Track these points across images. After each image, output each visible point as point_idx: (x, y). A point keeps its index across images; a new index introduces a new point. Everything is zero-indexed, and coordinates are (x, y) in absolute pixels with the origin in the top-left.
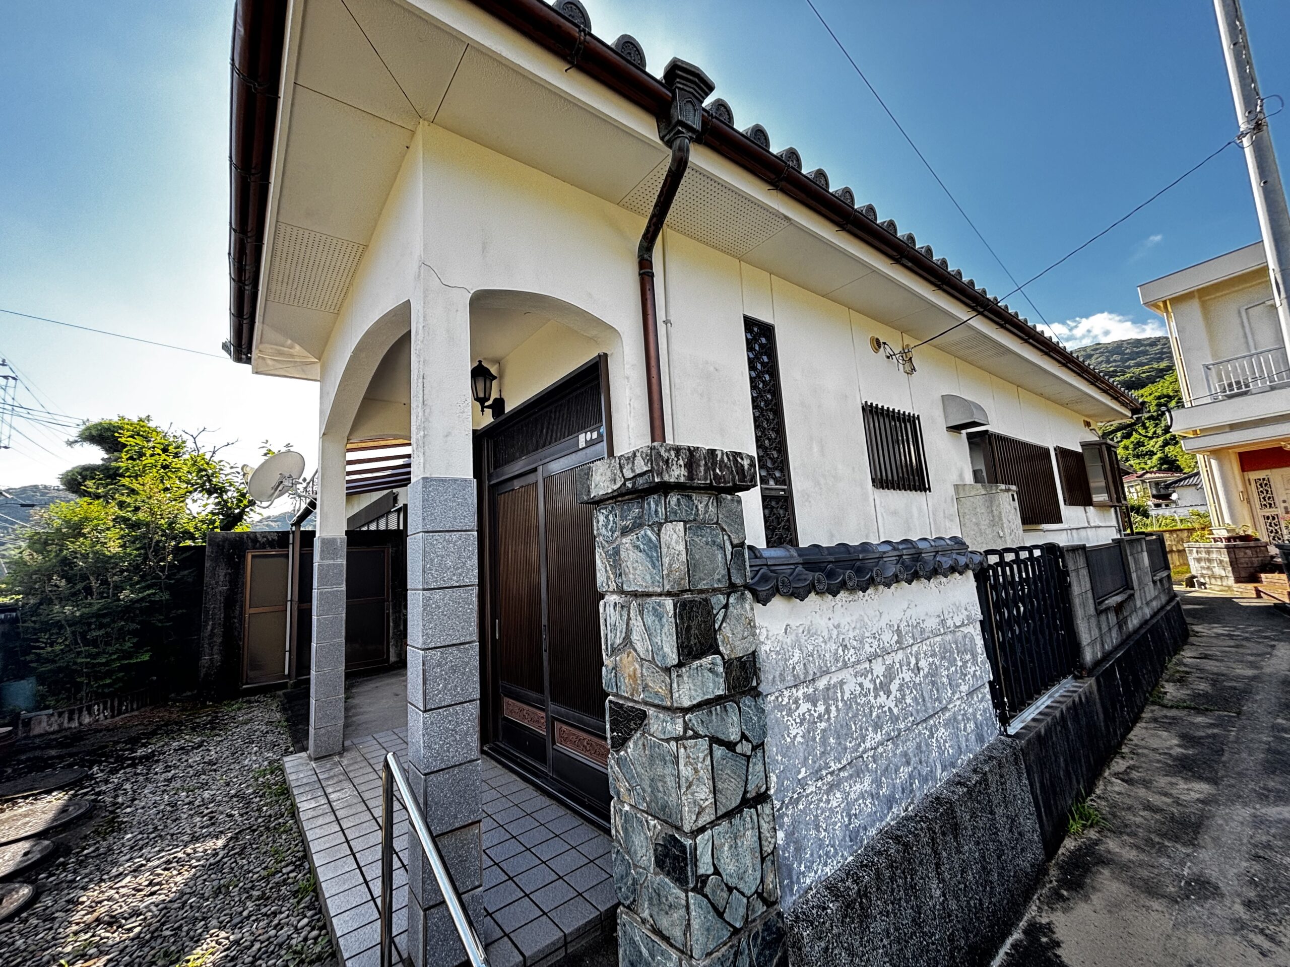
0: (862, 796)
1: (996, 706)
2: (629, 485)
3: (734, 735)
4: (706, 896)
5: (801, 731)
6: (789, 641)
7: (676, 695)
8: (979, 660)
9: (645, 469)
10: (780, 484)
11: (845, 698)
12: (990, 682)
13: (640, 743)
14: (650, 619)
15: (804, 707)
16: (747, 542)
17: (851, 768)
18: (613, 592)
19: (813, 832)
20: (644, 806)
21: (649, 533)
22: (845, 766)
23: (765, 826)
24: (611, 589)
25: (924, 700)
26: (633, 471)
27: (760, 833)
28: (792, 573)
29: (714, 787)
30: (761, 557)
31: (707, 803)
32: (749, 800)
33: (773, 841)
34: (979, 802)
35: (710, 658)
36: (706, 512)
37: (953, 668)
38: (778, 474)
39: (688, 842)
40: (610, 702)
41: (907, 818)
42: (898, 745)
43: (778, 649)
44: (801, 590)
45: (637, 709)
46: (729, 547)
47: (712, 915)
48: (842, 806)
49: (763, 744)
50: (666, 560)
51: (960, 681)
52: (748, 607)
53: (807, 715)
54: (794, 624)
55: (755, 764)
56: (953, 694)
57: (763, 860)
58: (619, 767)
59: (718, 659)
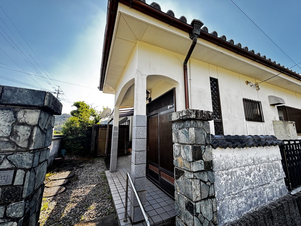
0: (242, 202)
1: (286, 185)
2: (181, 118)
3: (206, 180)
4: (198, 218)
5: (224, 182)
6: (221, 159)
7: (192, 168)
8: (281, 171)
9: (185, 115)
10: (219, 119)
11: (237, 175)
12: (284, 178)
13: (183, 178)
14: (185, 150)
15: (225, 176)
16: (211, 133)
17: (239, 194)
18: (176, 143)
19: (227, 209)
20: (183, 193)
21: (186, 130)
22: (237, 193)
23: (214, 205)
24: (176, 142)
25: (262, 180)
26: (182, 115)
27: (212, 206)
28: (222, 142)
29: (201, 192)
30: (214, 137)
31: (199, 195)
32: (210, 197)
33: (216, 209)
34: (280, 212)
35: (200, 161)
36: (200, 125)
37: (272, 172)
38: (218, 116)
39: (194, 204)
40: (175, 168)
41: (256, 211)
42: (253, 191)
43: (218, 160)
44: (225, 146)
45: (182, 171)
46: (206, 134)
47: (199, 223)
48: (236, 204)
49: (214, 183)
50: (190, 136)
51: (274, 176)
52: (210, 149)
53: (226, 178)
54: (223, 155)
55: (211, 188)
56: (272, 179)
57: (213, 213)
58: (177, 183)
59: (202, 161)
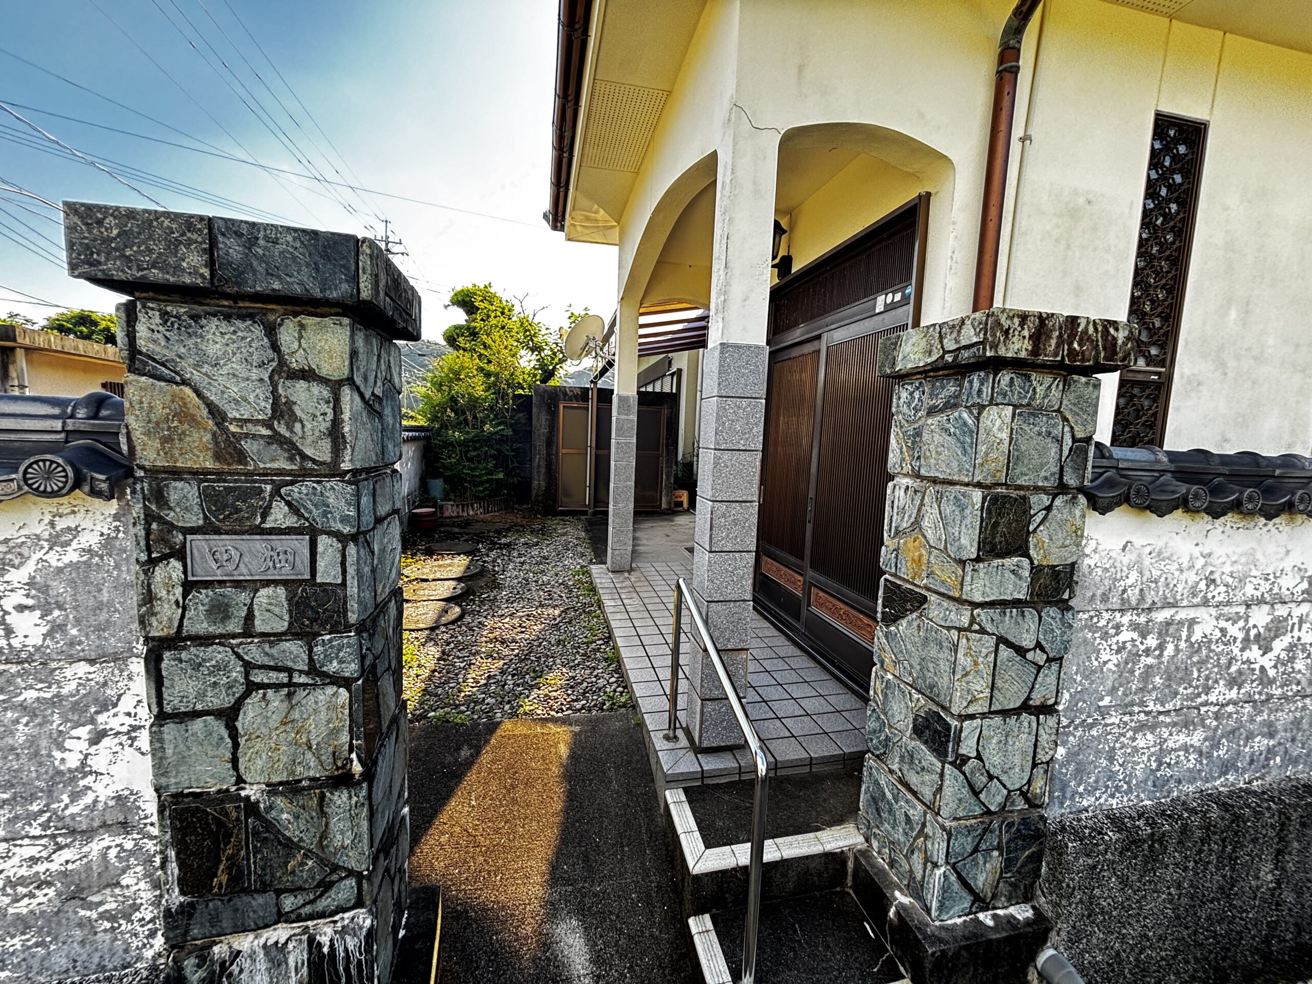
0: (1186, 748)
2: (949, 358)
3: (1027, 641)
4: (964, 773)
5: (1116, 659)
6: (1126, 560)
7: (967, 588)
9: (975, 340)
10: (1155, 366)
11: (1193, 640)
13: (915, 624)
14: (948, 509)
15: (1126, 635)
16: (1096, 438)
17: (1177, 715)
18: (906, 475)
19: (1104, 762)
20: (909, 680)
21: (965, 415)
22: (1169, 711)
23: (1044, 738)
24: (904, 471)
26: (957, 341)
27: (1037, 740)
28: (1153, 482)
29: (993, 683)
30: (1111, 457)
31: (982, 695)
32: (1031, 706)
33: (1051, 753)
35: (1016, 559)
36: (1046, 396)
38: (1154, 349)
39: (954, 723)
40: (886, 580)
41: (1248, 792)
42: (1263, 711)
43: (1107, 566)
44: (1164, 504)
45: (916, 593)
46: (1068, 441)
48: (1152, 750)
49: (1061, 658)
50: (982, 448)
52: (1078, 513)
53: (1129, 645)
54: (1138, 541)
55: (1046, 675)
57: (1034, 765)
58: (887, 639)
59: (1025, 562)
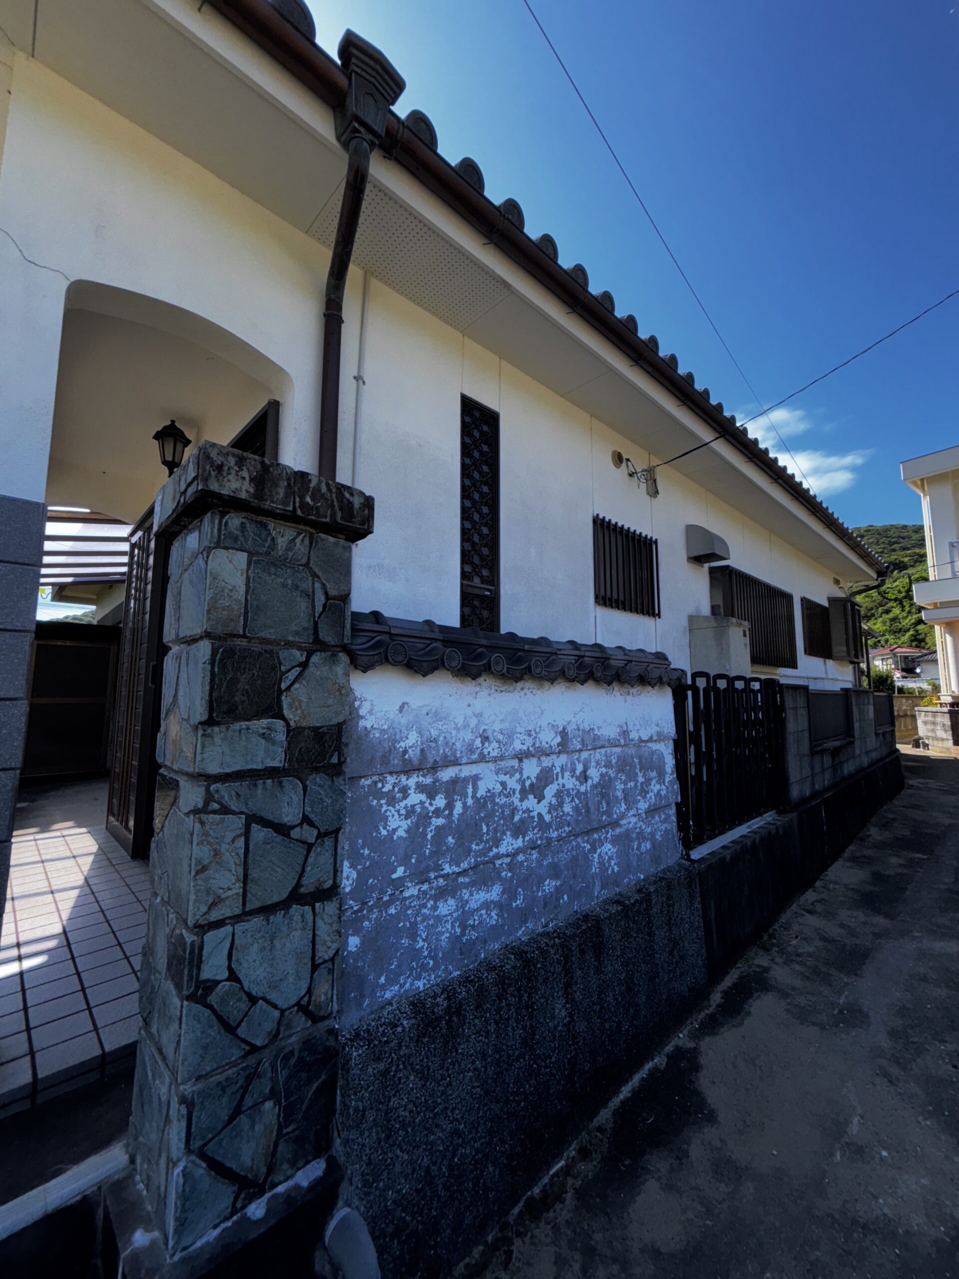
0: (486, 905)
3: (289, 816)
4: (210, 1007)
5: (405, 824)
6: (403, 721)
7: (198, 759)
8: (667, 779)
10: (487, 584)
12: (677, 804)
15: (415, 798)
17: (474, 874)
19: (405, 941)
22: (466, 871)
23: (323, 930)
25: (588, 811)
27: (314, 935)
29: (246, 876)
31: (229, 893)
32: (304, 896)
33: (337, 946)
35: (264, 722)
36: (288, 549)
37: (632, 784)
38: (485, 573)
39: (191, 939)
40: (159, 774)
42: (547, 855)
43: (385, 727)
45: (174, 780)
46: (320, 599)
47: (215, 1030)
48: (455, 915)
49: (337, 832)
51: (639, 798)
52: (338, 670)
53: (417, 808)
54: (413, 702)
55: (319, 854)
56: (628, 810)
57: (315, 967)
59: (279, 724)
